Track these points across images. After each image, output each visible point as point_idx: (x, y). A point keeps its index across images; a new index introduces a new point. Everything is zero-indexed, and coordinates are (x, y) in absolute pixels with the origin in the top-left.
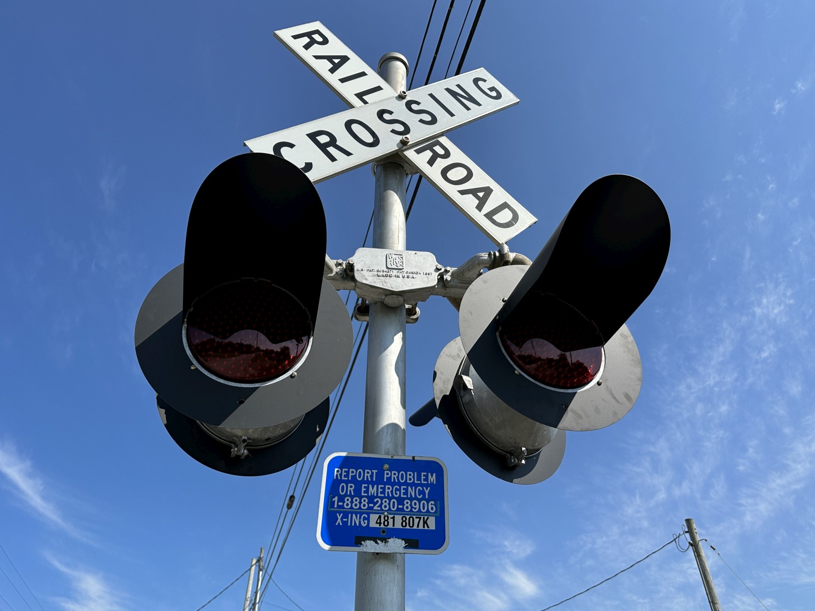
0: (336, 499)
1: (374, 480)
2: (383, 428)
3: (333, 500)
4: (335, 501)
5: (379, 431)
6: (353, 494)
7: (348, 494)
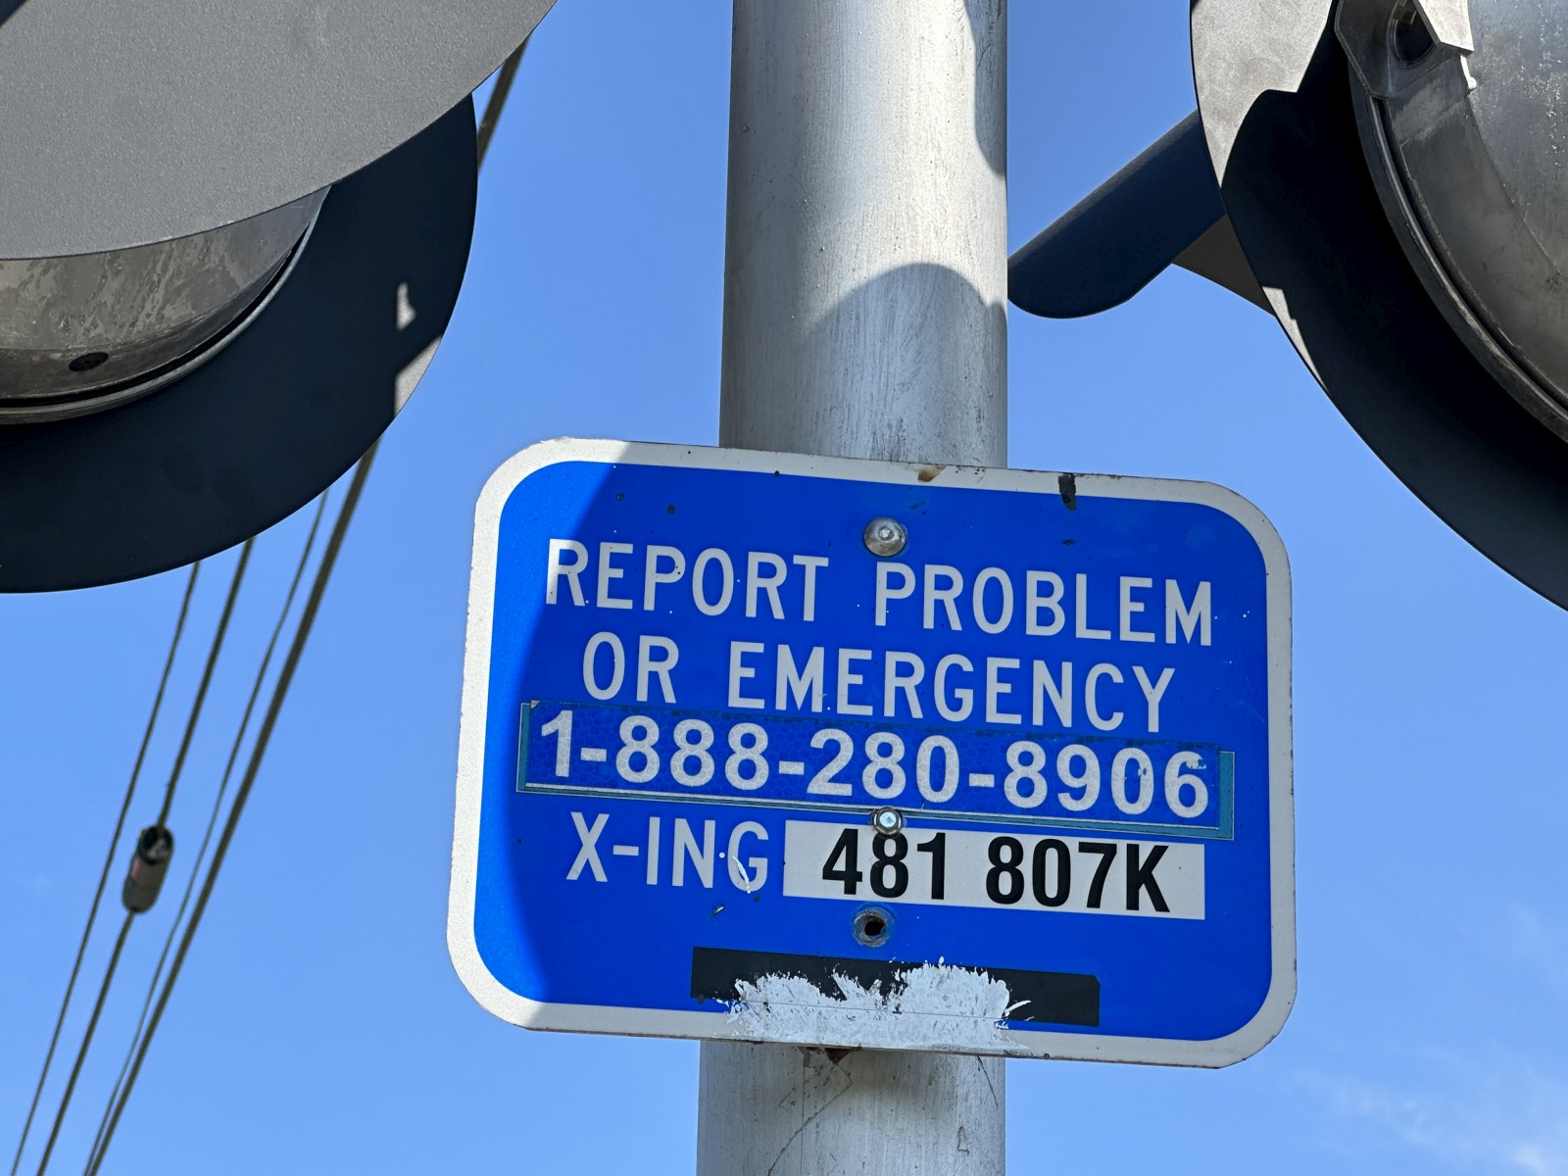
0: (562, 725)
1: (809, 615)
2: (861, 292)
3: (547, 729)
4: (554, 736)
5: (836, 315)
6: (670, 697)
7: (642, 695)
